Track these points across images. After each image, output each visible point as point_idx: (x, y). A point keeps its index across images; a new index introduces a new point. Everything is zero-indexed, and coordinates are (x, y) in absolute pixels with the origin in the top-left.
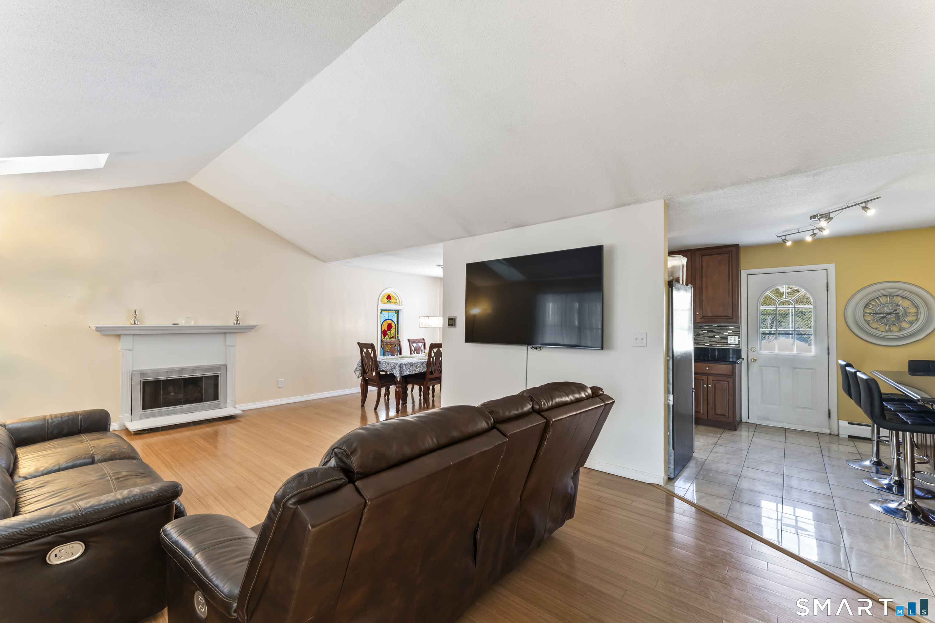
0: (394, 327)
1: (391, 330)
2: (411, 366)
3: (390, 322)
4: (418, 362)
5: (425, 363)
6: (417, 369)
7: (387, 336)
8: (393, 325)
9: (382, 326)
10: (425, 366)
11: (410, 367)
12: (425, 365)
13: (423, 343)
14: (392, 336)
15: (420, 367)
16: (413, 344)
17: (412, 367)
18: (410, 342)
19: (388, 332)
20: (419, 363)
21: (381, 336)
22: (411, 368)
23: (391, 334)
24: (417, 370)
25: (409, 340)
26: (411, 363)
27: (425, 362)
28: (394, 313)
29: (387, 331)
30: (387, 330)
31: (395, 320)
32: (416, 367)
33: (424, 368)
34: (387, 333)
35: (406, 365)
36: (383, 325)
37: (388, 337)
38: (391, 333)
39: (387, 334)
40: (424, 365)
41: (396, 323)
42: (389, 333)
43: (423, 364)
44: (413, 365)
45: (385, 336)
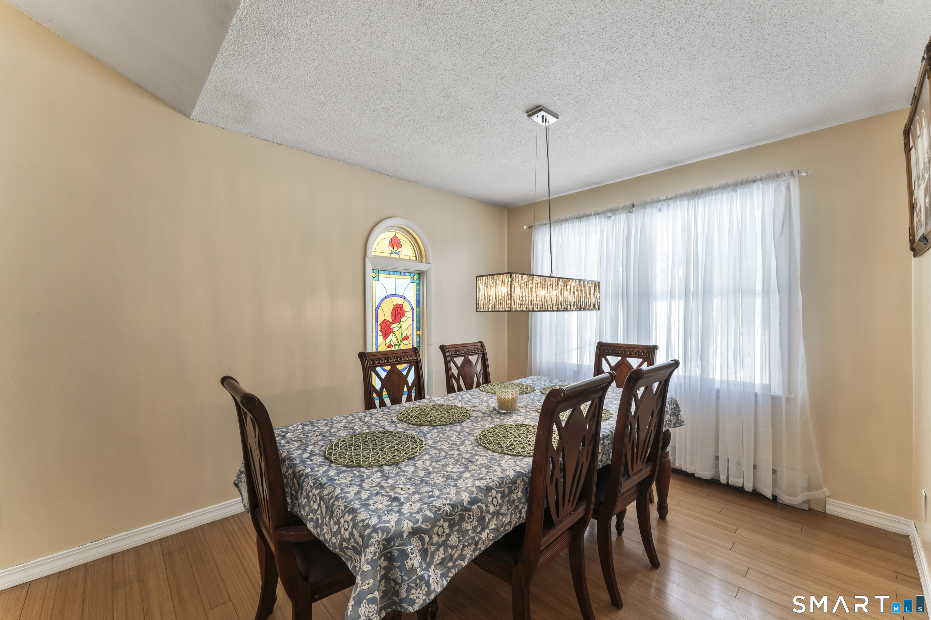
0: (409, 314)
1: (402, 320)
2: (451, 527)
3: (400, 301)
4: (489, 489)
5: (521, 485)
6: (483, 529)
7: (391, 334)
8: (407, 308)
9: (380, 311)
10: (519, 499)
11: (448, 535)
12: (520, 494)
13: (481, 355)
14: (404, 335)
15: (497, 514)
16: (456, 359)
17: (459, 531)
18: (448, 354)
19: (393, 326)
20: (494, 493)
21: (377, 336)
22: (453, 539)
23: (403, 331)
24: (484, 535)
25: (443, 348)
26: (453, 506)
27: (519, 481)
28: (409, 281)
29: (391, 324)
30: (391, 320)
31: (411, 296)
32: (481, 519)
33: (517, 507)
34: (393, 329)
35: (426, 532)
36: (380, 308)
37: (394, 337)
39: (391, 331)
40: (514, 496)
41: (414, 305)
42: (398, 328)
43: (511, 491)
44: (462, 519)
45: (385, 336)
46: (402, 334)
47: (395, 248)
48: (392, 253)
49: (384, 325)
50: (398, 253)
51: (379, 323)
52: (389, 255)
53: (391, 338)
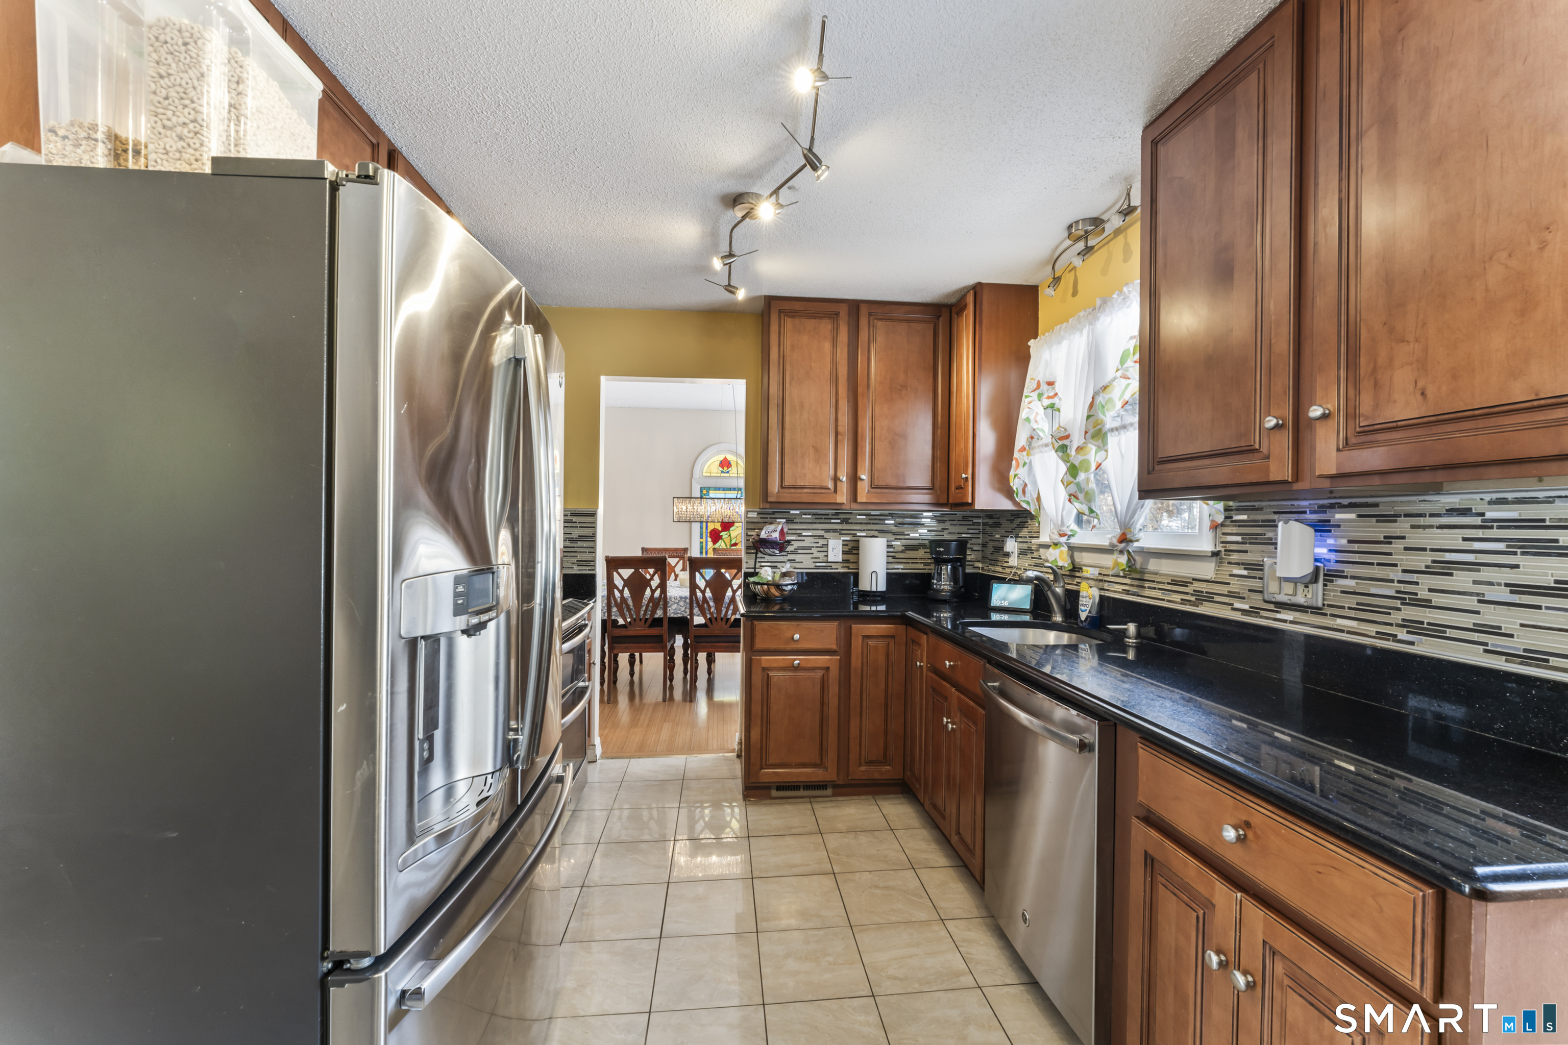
0: (737, 524)
1: (731, 529)
7: (720, 541)
23: (732, 538)
29: (721, 532)
30: (720, 529)
34: (722, 536)
38: (730, 536)
39: (721, 538)
42: (727, 536)
45: (715, 541)
46: (731, 541)
47: (725, 468)
48: (722, 472)
49: (713, 533)
50: (728, 472)
51: (709, 531)
52: (719, 475)
53: (721, 544)
